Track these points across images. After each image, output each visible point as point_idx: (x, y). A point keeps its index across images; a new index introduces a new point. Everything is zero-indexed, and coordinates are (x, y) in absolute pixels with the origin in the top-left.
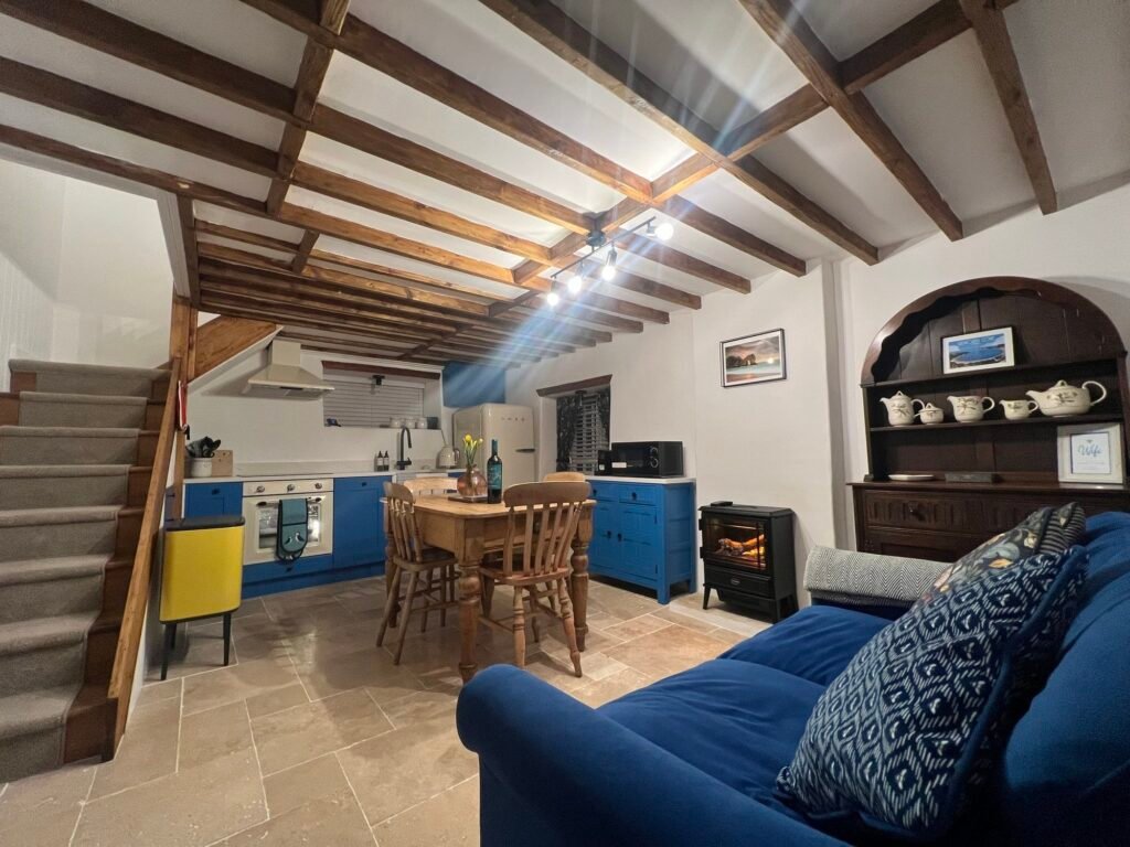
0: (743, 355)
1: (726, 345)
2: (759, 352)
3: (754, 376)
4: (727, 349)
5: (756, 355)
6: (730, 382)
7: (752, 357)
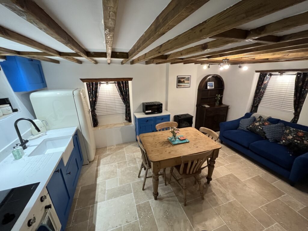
0: (182, 80)
1: (178, 77)
2: (186, 80)
3: (184, 86)
4: (179, 78)
5: (185, 81)
6: (178, 86)
7: (184, 81)
